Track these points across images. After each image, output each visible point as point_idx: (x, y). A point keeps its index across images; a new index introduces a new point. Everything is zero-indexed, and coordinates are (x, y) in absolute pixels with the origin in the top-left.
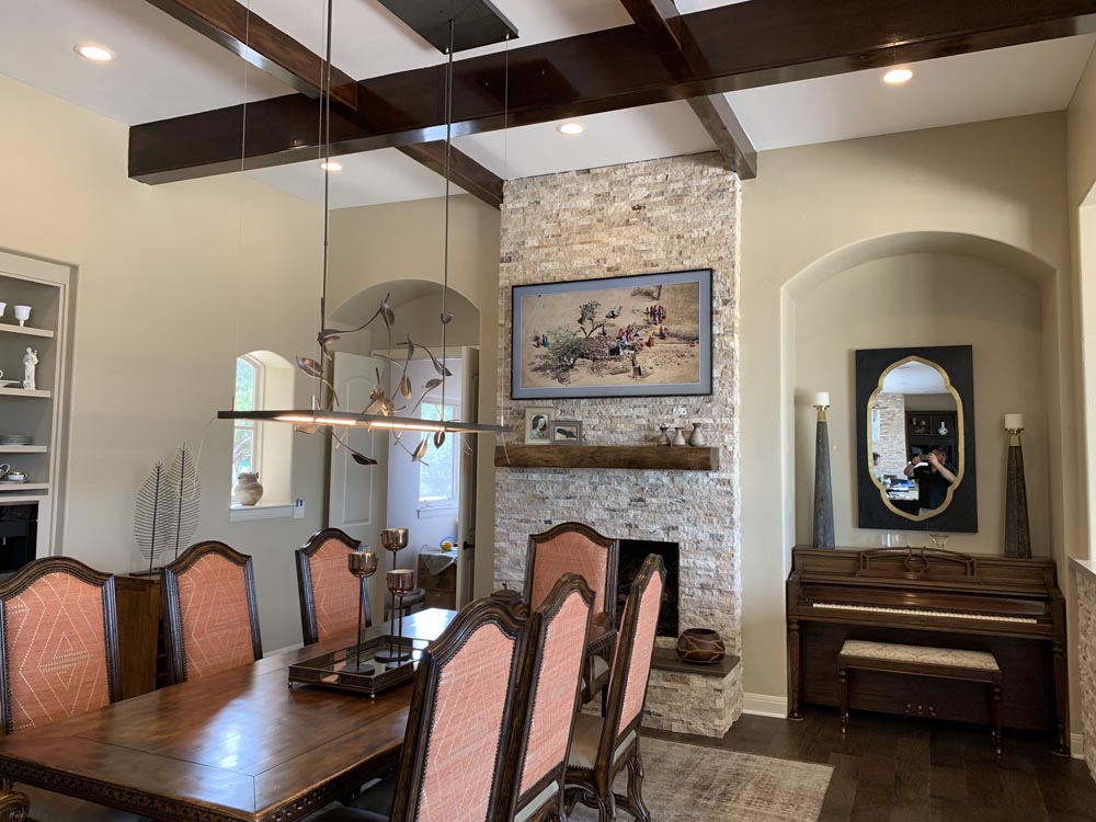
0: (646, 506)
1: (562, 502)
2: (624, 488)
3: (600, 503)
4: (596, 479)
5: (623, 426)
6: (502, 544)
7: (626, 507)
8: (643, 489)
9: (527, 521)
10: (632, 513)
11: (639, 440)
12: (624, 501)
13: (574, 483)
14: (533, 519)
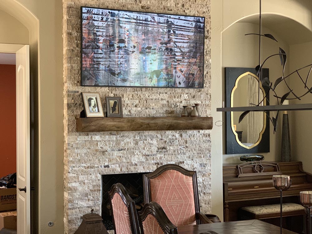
0: (167, 151)
1: (116, 153)
2: (155, 142)
3: (140, 152)
4: (137, 138)
5: (154, 104)
6: (74, 184)
7: (155, 153)
8: (165, 142)
9: (91, 167)
10: (159, 156)
11: (163, 113)
12: (154, 149)
13: (123, 141)
14: (96, 166)
